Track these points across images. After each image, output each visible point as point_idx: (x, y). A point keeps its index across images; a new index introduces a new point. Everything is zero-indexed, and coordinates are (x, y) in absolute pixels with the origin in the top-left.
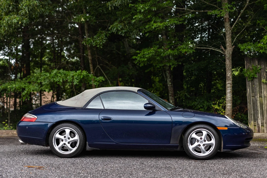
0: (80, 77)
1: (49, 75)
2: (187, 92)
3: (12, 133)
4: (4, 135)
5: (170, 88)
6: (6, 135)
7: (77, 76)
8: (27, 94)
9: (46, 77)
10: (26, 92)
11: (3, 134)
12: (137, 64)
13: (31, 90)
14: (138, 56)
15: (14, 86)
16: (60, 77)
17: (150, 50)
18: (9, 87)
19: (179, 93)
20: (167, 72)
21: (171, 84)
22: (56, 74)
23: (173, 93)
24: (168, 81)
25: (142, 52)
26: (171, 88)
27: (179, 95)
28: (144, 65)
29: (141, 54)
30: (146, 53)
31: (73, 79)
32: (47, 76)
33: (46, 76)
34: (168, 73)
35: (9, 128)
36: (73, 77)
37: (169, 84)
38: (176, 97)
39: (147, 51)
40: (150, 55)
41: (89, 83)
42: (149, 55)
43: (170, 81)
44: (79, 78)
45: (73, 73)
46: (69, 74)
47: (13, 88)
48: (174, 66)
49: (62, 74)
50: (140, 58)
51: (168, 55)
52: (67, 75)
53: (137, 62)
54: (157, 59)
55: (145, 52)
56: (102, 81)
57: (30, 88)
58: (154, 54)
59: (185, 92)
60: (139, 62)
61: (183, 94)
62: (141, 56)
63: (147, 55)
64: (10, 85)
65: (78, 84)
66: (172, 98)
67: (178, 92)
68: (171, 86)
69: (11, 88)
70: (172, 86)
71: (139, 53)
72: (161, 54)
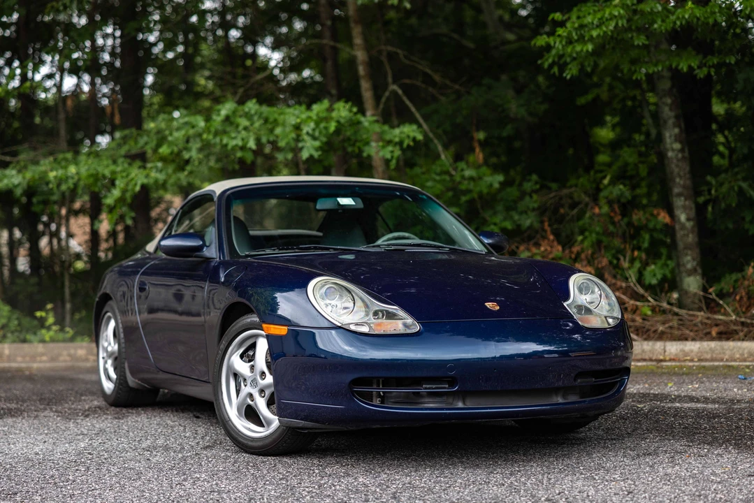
0: (326, 128)
1: (202, 124)
2: (744, 179)
3: (69, 355)
4: (40, 362)
5: (677, 166)
6: (48, 365)
7: (312, 125)
8: (121, 200)
9: (191, 132)
10: (116, 193)
11: (38, 359)
12: (551, 66)
13: (136, 184)
14: (559, 36)
15: (72, 169)
16: (246, 129)
17: (608, 7)
18: (52, 175)
19: (714, 182)
20: (664, 103)
21: (682, 150)
22: (232, 119)
23: (688, 182)
24: (670, 136)
25: (574, 18)
26: (680, 164)
27: (716, 191)
28: (582, 69)
29: (569, 25)
30: (589, 19)
31: (298, 136)
32: (196, 129)
33: (193, 127)
34: (667, 105)
35: (61, 336)
36: (297, 128)
37: (673, 150)
38: (701, 200)
39: (594, 11)
40: (607, 27)
41: (361, 151)
42: (604, 29)
43: (676, 136)
44: (320, 133)
45: (297, 112)
46: (282, 117)
47: (67, 178)
48: (705, 70)
49: (256, 118)
50: (564, 43)
51: (681, 24)
52: (276, 123)
53: (550, 60)
54: (636, 43)
55: (584, 17)
56: (412, 144)
57: (132, 179)
58: (625, 21)
59: (739, 177)
60: (562, 62)
61: (732, 188)
62: (570, 33)
63: (593, 29)
64: (57, 170)
65: (316, 154)
66: (687, 203)
67: (709, 178)
68: (680, 155)
69: (60, 181)
70: (687, 154)
71: (562, 24)
72: (654, 22)
